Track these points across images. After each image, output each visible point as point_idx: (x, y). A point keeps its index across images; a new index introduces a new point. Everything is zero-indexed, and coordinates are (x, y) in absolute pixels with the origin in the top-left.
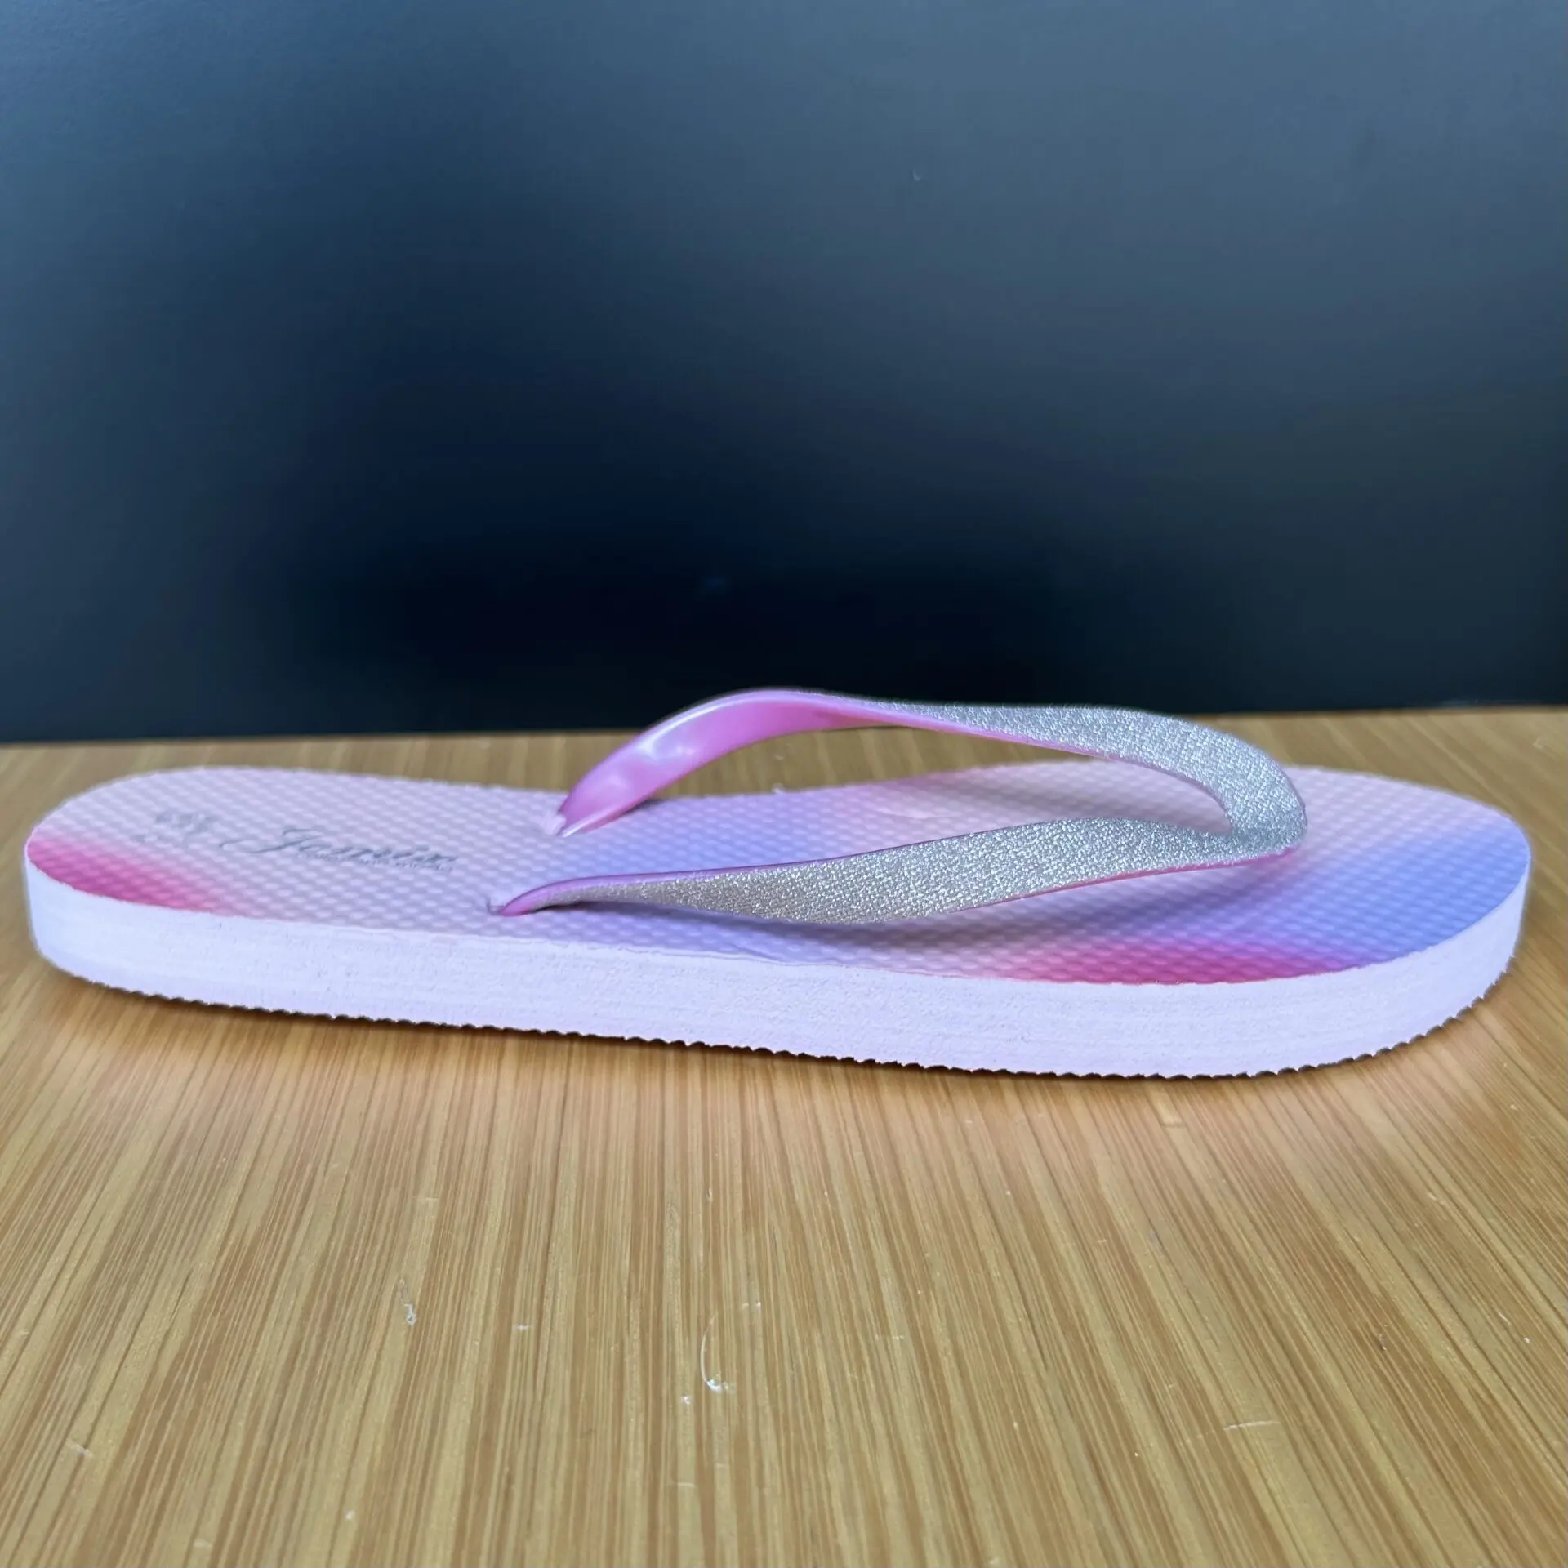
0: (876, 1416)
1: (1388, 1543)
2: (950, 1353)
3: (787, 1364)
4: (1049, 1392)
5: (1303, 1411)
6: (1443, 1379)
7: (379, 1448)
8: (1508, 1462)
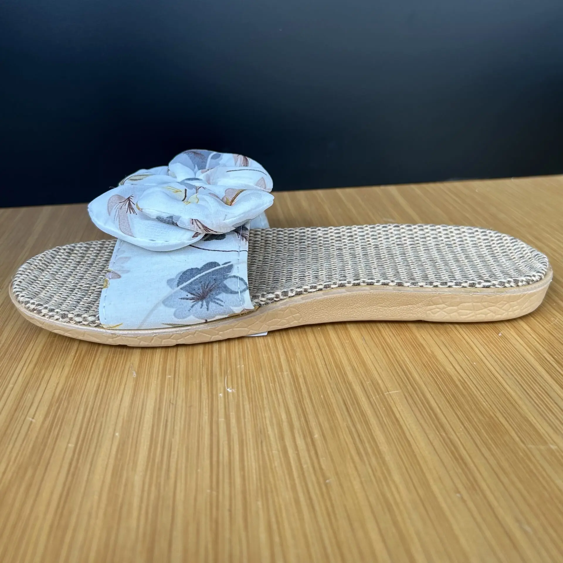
0: (279, 396)
1: (434, 424)
2: (302, 376)
3: (252, 383)
4: (332, 386)
5: (408, 387)
6: (450, 376)
7: (126, 414)
8: (469, 398)
